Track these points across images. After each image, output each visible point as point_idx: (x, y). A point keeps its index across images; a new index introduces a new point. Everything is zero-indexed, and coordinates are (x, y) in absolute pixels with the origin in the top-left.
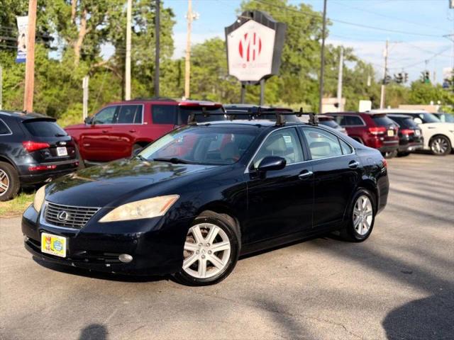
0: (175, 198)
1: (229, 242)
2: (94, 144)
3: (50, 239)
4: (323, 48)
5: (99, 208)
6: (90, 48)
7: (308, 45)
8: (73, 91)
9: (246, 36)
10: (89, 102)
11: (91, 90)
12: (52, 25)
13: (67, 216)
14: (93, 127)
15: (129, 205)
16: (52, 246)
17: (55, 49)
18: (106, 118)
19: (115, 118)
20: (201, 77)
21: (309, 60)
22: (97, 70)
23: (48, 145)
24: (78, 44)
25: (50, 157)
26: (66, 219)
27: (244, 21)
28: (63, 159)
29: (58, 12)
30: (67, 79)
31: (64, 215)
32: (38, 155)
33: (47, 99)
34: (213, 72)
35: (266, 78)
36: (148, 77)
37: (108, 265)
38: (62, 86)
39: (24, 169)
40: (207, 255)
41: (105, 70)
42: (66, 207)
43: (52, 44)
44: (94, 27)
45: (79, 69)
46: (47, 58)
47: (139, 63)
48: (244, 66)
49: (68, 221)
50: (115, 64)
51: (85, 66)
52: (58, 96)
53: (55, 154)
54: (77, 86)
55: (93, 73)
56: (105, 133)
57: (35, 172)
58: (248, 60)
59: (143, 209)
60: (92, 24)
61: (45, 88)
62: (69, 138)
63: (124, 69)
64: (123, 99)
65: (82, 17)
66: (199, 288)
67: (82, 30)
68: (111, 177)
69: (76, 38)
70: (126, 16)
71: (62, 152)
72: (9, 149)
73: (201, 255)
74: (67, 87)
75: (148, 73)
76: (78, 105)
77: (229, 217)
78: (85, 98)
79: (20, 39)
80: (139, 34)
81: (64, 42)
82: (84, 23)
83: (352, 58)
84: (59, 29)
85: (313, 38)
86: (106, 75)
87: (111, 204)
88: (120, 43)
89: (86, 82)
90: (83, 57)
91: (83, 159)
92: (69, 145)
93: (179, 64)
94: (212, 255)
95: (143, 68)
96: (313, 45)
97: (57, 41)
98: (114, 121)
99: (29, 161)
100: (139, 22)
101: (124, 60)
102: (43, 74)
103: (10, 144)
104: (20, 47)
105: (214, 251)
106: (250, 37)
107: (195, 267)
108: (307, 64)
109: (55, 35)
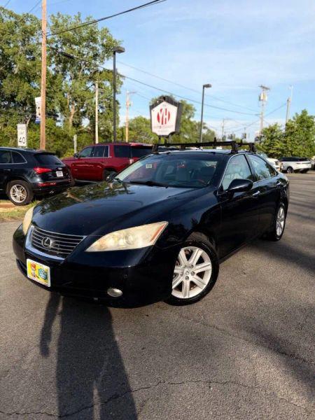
0: (164, 224)
1: (210, 263)
2: (81, 169)
3: (35, 267)
4: (191, 123)
5: (85, 237)
6: (77, 120)
7: (185, 121)
8: (69, 143)
9: (161, 110)
10: (77, 148)
11: (78, 142)
12: (57, 108)
13: (51, 242)
14: (79, 159)
15: (116, 233)
16: (37, 273)
17: (59, 121)
18: (86, 155)
19: (92, 154)
20: (133, 136)
21: (185, 128)
22: (81, 132)
23: (50, 170)
24: (71, 119)
25: (52, 177)
26: (50, 246)
27: (160, 102)
28: (61, 178)
29: (60, 101)
30: (66, 136)
31: (48, 242)
32: (44, 177)
33: (56, 146)
34: (138, 134)
35: (172, 134)
36: (106, 136)
37: (96, 299)
38: (63, 140)
39: (36, 185)
40: (190, 276)
41: (85, 132)
42: (51, 234)
43: (58, 119)
44: (79, 109)
45: (71, 131)
46: (55, 125)
47: (102, 129)
48: (160, 127)
49: (52, 249)
50: (90, 129)
51: (74, 130)
52: (61, 145)
53: (55, 175)
54: (71, 140)
55: (79, 133)
56: (86, 163)
57: (43, 187)
58: (162, 124)
59: (131, 238)
60: (78, 108)
61: (55, 141)
62: (64, 165)
63: (94, 132)
64: (95, 143)
65: (73, 104)
66: (183, 307)
67: (73, 111)
68: (93, 199)
69: (70, 115)
70: (95, 103)
71: (60, 174)
72: (26, 172)
73: (185, 276)
74: (65, 140)
75: (107, 133)
76: (72, 150)
77: (203, 235)
78: (75, 146)
79: (37, 110)
80: (102, 114)
81: (64, 118)
82: (74, 107)
83: (205, 128)
84: (61, 111)
85: (187, 117)
86: (85, 135)
87: (97, 232)
88: (92, 118)
89: (75, 138)
90: (74, 125)
91: (74, 178)
92: (64, 170)
93: (122, 129)
94: (195, 276)
95: (104, 131)
96: (187, 121)
97: (60, 117)
98: (91, 155)
99: (38, 180)
100: (102, 108)
101: (94, 126)
102: (53, 133)
103: (27, 169)
104: (37, 114)
105: (197, 272)
106: (164, 111)
107: (180, 288)
108: (184, 130)
109: (59, 114)
